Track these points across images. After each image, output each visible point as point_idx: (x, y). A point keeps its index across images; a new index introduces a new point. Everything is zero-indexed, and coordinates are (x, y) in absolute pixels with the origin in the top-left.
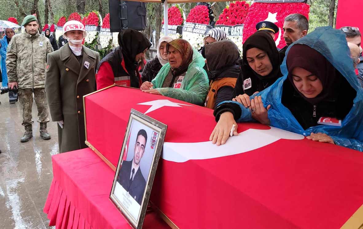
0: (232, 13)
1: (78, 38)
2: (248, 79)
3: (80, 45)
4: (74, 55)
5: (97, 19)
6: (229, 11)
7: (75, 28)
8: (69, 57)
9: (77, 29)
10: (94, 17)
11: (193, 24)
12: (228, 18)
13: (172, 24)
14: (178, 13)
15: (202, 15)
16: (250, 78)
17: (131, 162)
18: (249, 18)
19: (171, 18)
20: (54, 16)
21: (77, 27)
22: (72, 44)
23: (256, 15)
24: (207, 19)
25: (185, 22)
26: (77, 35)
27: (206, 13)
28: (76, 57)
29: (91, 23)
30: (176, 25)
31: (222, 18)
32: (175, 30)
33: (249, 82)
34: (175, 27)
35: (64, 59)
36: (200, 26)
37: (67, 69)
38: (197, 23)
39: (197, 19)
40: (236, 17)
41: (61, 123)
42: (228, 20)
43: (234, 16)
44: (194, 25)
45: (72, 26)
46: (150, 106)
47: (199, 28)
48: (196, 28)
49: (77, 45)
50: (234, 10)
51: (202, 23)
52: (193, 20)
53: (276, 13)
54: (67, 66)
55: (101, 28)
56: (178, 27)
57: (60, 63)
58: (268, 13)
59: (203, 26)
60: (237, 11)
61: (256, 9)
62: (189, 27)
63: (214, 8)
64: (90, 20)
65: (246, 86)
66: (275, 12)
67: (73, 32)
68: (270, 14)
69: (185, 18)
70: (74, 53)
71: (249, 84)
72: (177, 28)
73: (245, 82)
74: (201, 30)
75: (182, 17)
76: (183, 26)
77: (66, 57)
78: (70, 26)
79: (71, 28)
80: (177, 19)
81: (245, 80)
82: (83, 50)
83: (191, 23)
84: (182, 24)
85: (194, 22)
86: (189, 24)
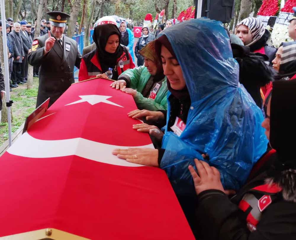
11: (287, 13)
13: (266, 14)
14: (274, 0)
19: (268, 7)
20: (177, 11)
30: (270, 15)
32: (266, 22)
34: (267, 18)
44: (287, 15)
56: (271, 18)
62: (282, 18)
72: (269, 20)
76: (277, 17)
80: (272, 8)
83: (285, 12)
84: (277, 14)
85: (287, 11)
86: (283, 14)
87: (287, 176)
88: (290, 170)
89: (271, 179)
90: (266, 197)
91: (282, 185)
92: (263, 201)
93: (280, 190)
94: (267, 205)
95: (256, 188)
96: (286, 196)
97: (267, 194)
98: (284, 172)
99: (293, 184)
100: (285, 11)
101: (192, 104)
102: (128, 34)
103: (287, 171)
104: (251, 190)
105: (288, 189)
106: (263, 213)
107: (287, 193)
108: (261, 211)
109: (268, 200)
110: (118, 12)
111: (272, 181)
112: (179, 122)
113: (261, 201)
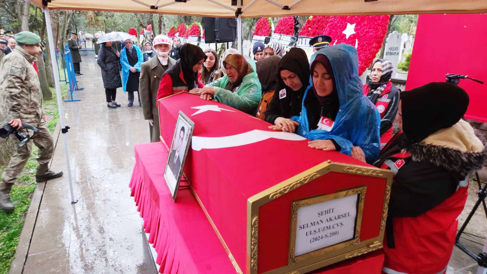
0: (314, 24)
1: (164, 51)
2: (283, 90)
3: (166, 56)
4: (161, 64)
5: (198, 30)
6: (312, 22)
7: (161, 42)
8: (156, 67)
9: (163, 43)
10: (196, 28)
12: (310, 29)
13: (260, 35)
14: (267, 23)
15: (288, 25)
16: (285, 89)
17: (176, 150)
18: (328, 29)
19: (261, 29)
21: (163, 41)
22: (160, 56)
23: (335, 26)
24: (292, 30)
25: (273, 33)
26: (163, 48)
27: (292, 24)
28: (163, 66)
29: (193, 33)
30: (265, 36)
31: (304, 29)
33: (284, 92)
34: (263, 38)
35: (153, 68)
36: (285, 37)
37: (155, 77)
38: (283, 34)
39: (283, 30)
40: (317, 28)
41: (151, 121)
42: (310, 31)
43: (316, 27)
44: (280, 36)
45: (159, 40)
46: (198, 110)
47: (284, 39)
48: (281, 39)
49: (164, 57)
50: (316, 20)
51: (287, 34)
52: (279, 32)
53: (355, 25)
54: (155, 73)
55: (201, 38)
56: (266, 38)
57: (150, 71)
58: (347, 24)
59: (288, 37)
60: (319, 22)
61: (335, 20)
62: (276, 38)
63: (302, 18)
64: (192, 31)
65: (282, 96)
66: (354, 23)
67: (160, 45)
68: (349, 25)
69: (273, 29)
70: (161, 63)
71: (284, 94)
73: (281, 92)
74: (286, 42)
75: (271, 28)
76: (270, 37)
77: (155, 66)
78: (158, 40)
79: (159, 41)
80: (266, 30)
81: (281, 90)
82: (169, 61)
84: (270, 35)
85: (280, 33)
86: (276, 35)
87: (415, 147)
88: (417, 144)
89: (405, 150)
90: (401, 161)
91: (412, 152)
92: (399, 163)
93: (411, 155)
94: (402, 165)
95: (394, 156)
96: (414, 159)
97: (401, 159)
98: (413, 145)
99: (419, 151)
100: (277, 33)
101: (340, 108)
102: (136, 51)
103: (414, 144)
104: (390, 157)
105: (415, 155)
106: (399, 170)
107: (415, 156)
108: (398, 169)
109: (402, 163)
110: (92, 24)
111: (406, 151)
112: (323, 119)
113: (398, 163)
